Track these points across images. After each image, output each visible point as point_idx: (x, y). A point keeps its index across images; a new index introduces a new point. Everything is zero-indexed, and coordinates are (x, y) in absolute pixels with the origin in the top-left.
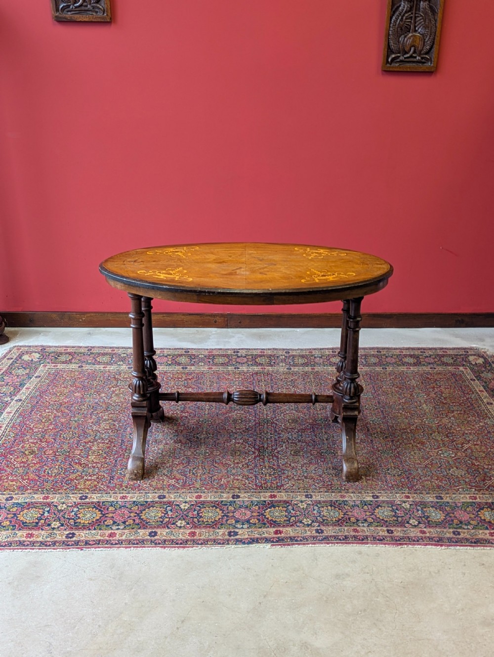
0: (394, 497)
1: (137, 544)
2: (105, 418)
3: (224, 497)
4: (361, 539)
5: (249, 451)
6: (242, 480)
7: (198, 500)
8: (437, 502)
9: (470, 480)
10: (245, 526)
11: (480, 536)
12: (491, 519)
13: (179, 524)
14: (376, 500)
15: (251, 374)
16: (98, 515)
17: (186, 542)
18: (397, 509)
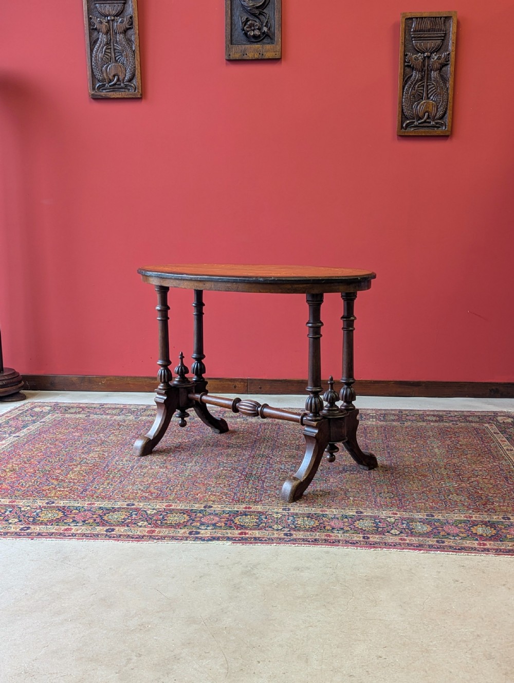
0: (380, 513)
1: (91, 537)
3: (196, 506)
4: (331, 542)
5: (235, 476)
6: (219, 496)
7: (168, 508)
8: (427, 519)
9: (469, 504)
10: (210, 528)
11: (467, 545)
12: (484, 533)
13: (140, 524)
14: (359, 514)
16: (59, 515)
17: (143, 537)
18: (380, 522)
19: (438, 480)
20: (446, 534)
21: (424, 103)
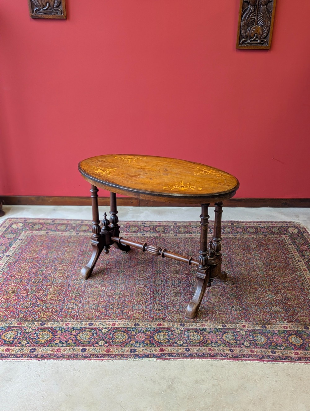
0: (236, 326)
1: (73, 357)
2: (59, 268)
3: (130, 325)
4: (213, 355)
5: (147, 293)
6: (141, 313)
7: (113, 326)
8: (263, 330)
9: (284, 315)
10: (141, 346)
11: (288, 355)
12: (296, 343)
13: (100, 343)
14: (224, 328)
15: (152, 238)
16: (50, 336)
17: (104, 356)
18: (237, 335)
19: (264, 293)
20: (275, 344)
21: (255, 27)
